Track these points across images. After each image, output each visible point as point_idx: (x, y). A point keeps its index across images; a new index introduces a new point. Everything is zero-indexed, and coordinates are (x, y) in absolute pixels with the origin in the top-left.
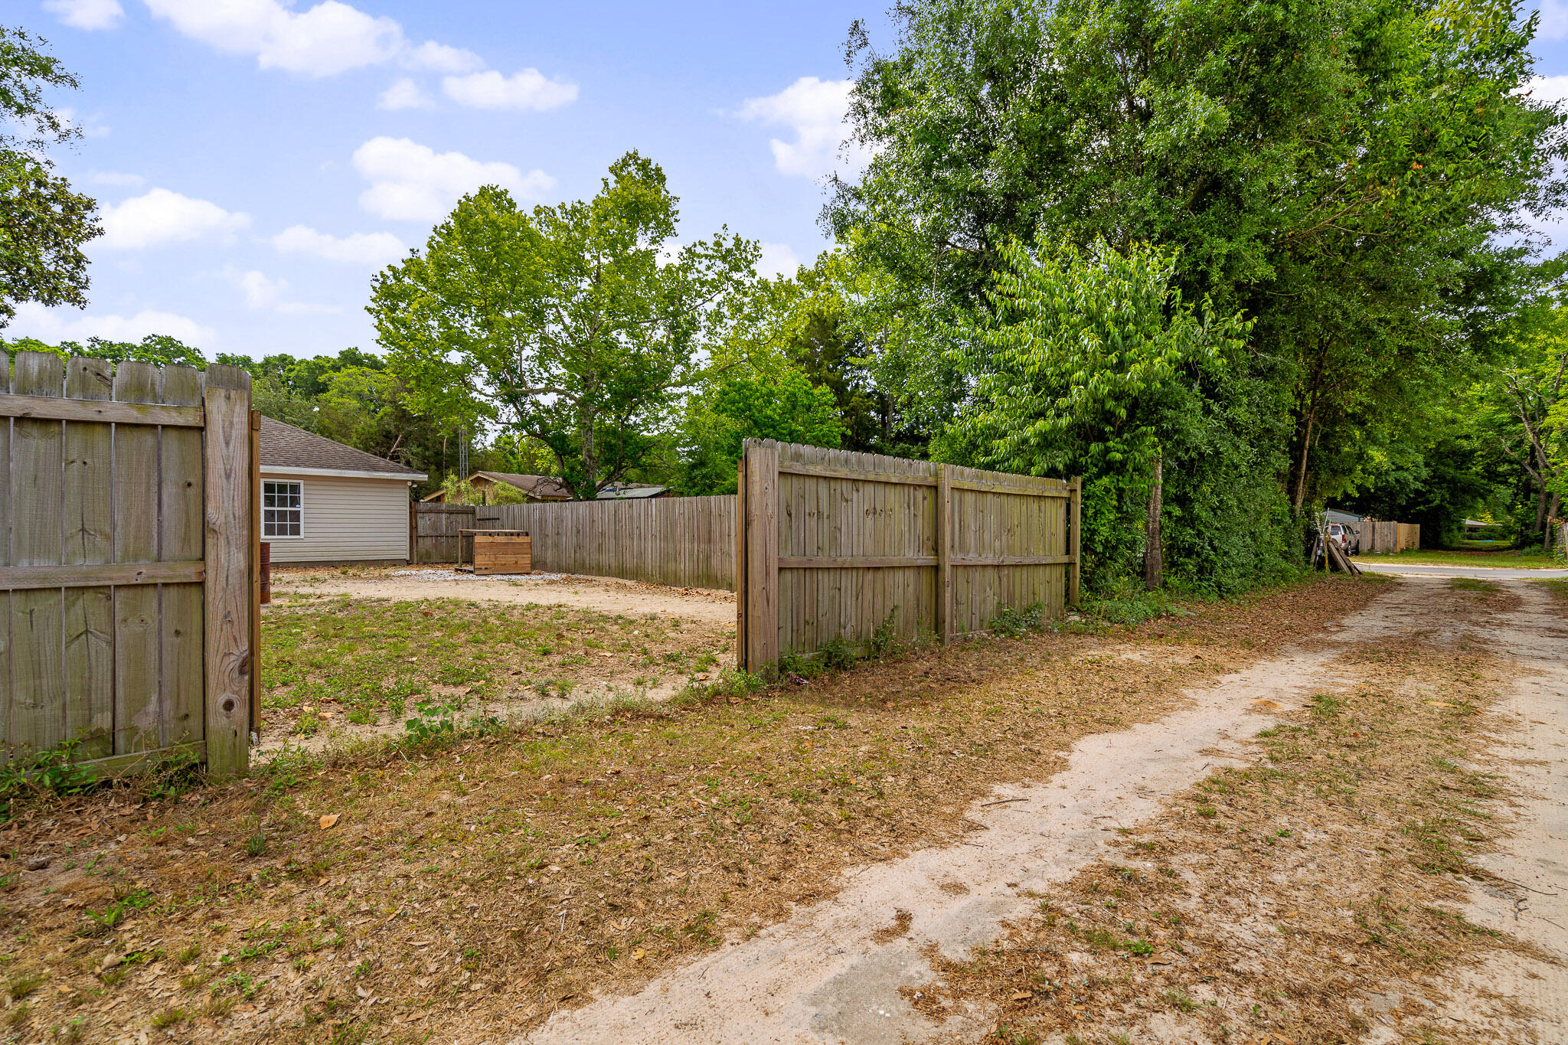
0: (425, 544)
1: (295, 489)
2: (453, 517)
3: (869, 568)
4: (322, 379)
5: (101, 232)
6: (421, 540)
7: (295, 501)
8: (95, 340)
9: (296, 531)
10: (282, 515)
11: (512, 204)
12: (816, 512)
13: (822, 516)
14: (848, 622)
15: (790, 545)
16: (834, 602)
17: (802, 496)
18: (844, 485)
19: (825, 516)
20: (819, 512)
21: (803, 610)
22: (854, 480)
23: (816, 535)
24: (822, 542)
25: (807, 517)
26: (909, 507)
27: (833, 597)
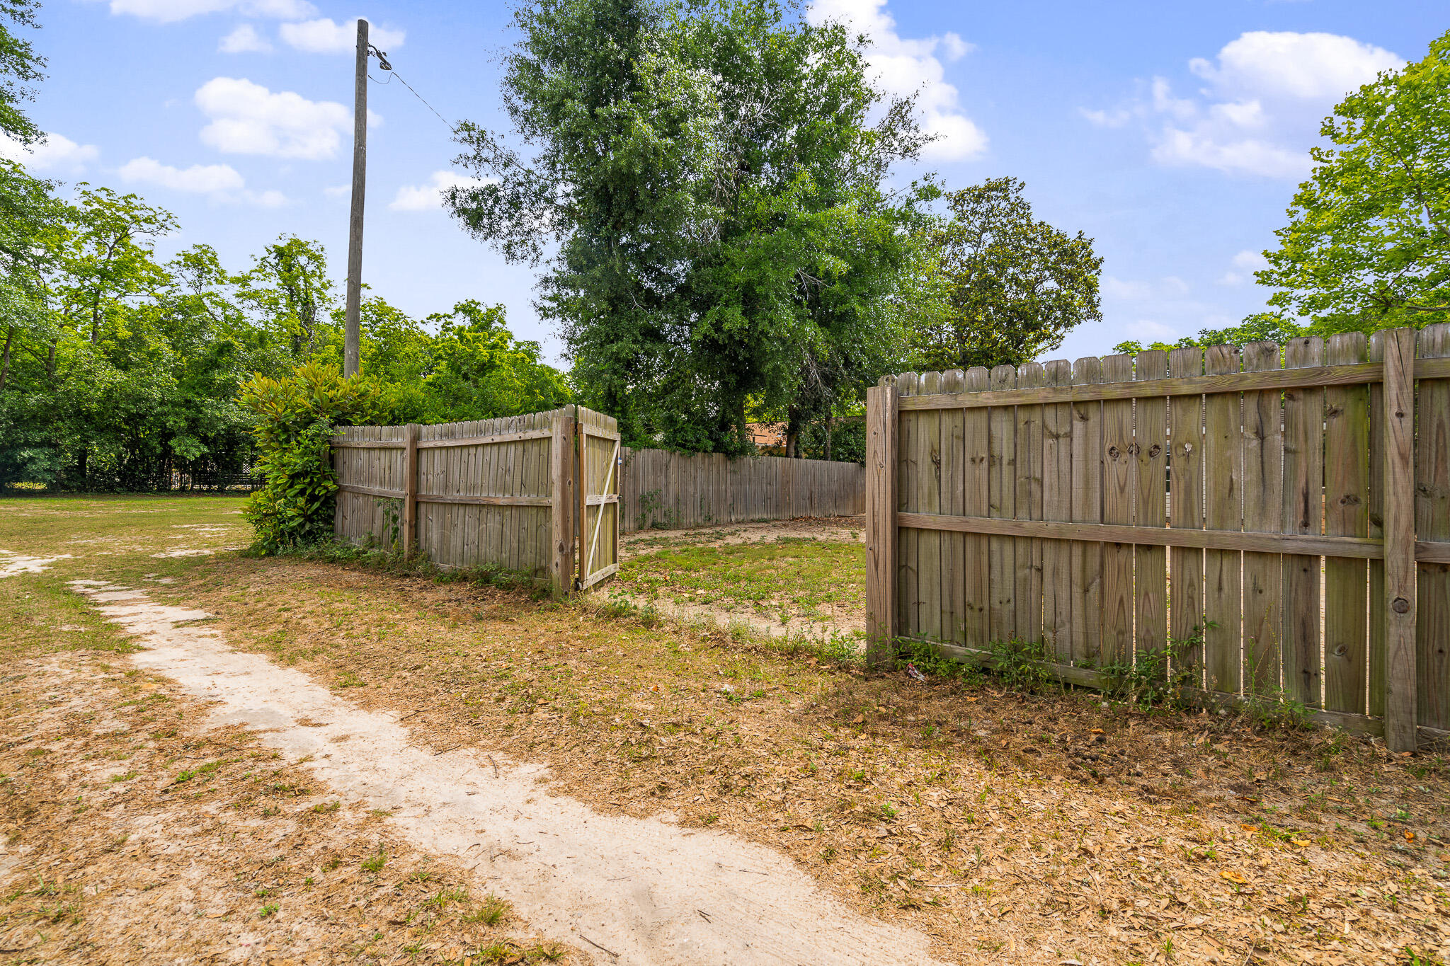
3: (1118, 545)
12: (985, 455)
13: (997, 462)
14: (1063, 624)
15: (937, 501)
16: (1028, 588)
17: (958, 437)
18: (1050, 413)
19: (1005, 462)
20: (991, 456)
21: (961, 589)
22: (1075, 403)
23: (986, 487)
24: (998, 496)
25: (968, 464)
26: (1261, 435)
27: (1025, 580)
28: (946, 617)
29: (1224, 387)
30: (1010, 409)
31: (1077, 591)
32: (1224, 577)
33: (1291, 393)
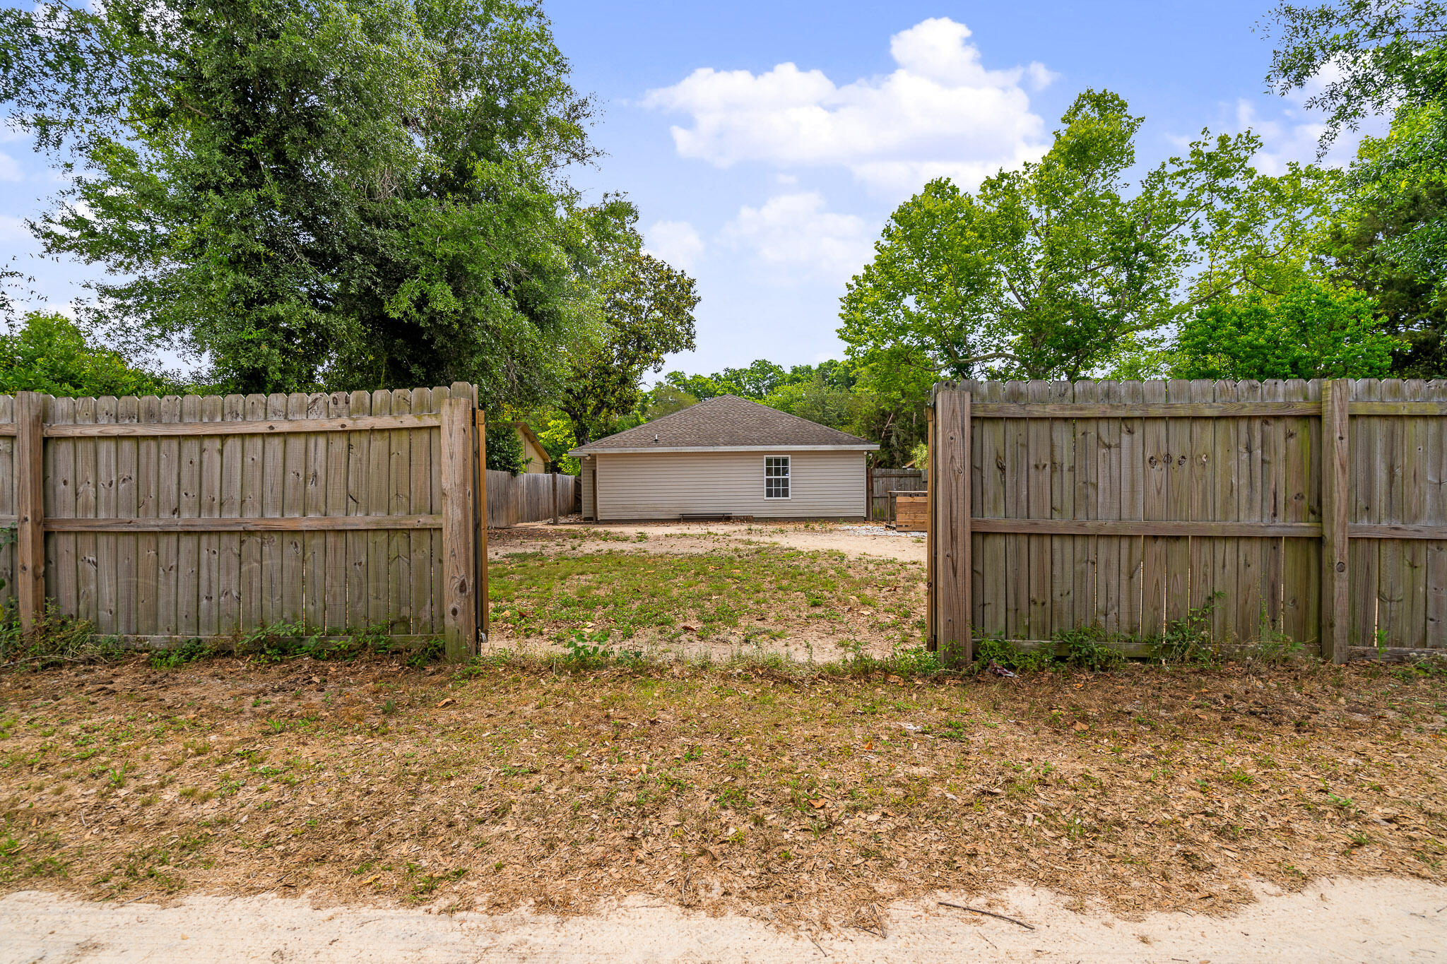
0: (879, 504)
1: (785, 462)
2: (902, 479)
3: (1156, 538)
4: (852, 374)
5: (699, 299)
6: (876, 501)
7: (785, 472)
8: (727, 370)
9: (786, 493)
10: (777, 481)
11: (954, 189)
12: (1048, 463)
13: (1059, 468)
14: (1113, 607)
15: (1003, 505)
16: (1085, 580)
17: (1022, 445)
18: (1103, 426)
19: (1066, 468)
20: (1053, 463)
21: (1026, 586)
22: (1123, 419)
23: (1049, 492)
24: (1059, 500)
25: (1032, 471)
26: (1249, 450)
27: (1082, 573)
28: (1011, 614)
29: (1232, 412)
30: (1070, 421)
31: (1124, 577)
32: (1227, 558)
33: (1266, 419)
